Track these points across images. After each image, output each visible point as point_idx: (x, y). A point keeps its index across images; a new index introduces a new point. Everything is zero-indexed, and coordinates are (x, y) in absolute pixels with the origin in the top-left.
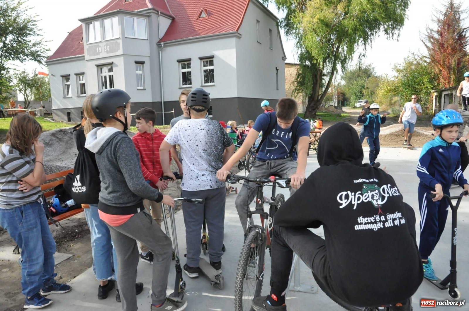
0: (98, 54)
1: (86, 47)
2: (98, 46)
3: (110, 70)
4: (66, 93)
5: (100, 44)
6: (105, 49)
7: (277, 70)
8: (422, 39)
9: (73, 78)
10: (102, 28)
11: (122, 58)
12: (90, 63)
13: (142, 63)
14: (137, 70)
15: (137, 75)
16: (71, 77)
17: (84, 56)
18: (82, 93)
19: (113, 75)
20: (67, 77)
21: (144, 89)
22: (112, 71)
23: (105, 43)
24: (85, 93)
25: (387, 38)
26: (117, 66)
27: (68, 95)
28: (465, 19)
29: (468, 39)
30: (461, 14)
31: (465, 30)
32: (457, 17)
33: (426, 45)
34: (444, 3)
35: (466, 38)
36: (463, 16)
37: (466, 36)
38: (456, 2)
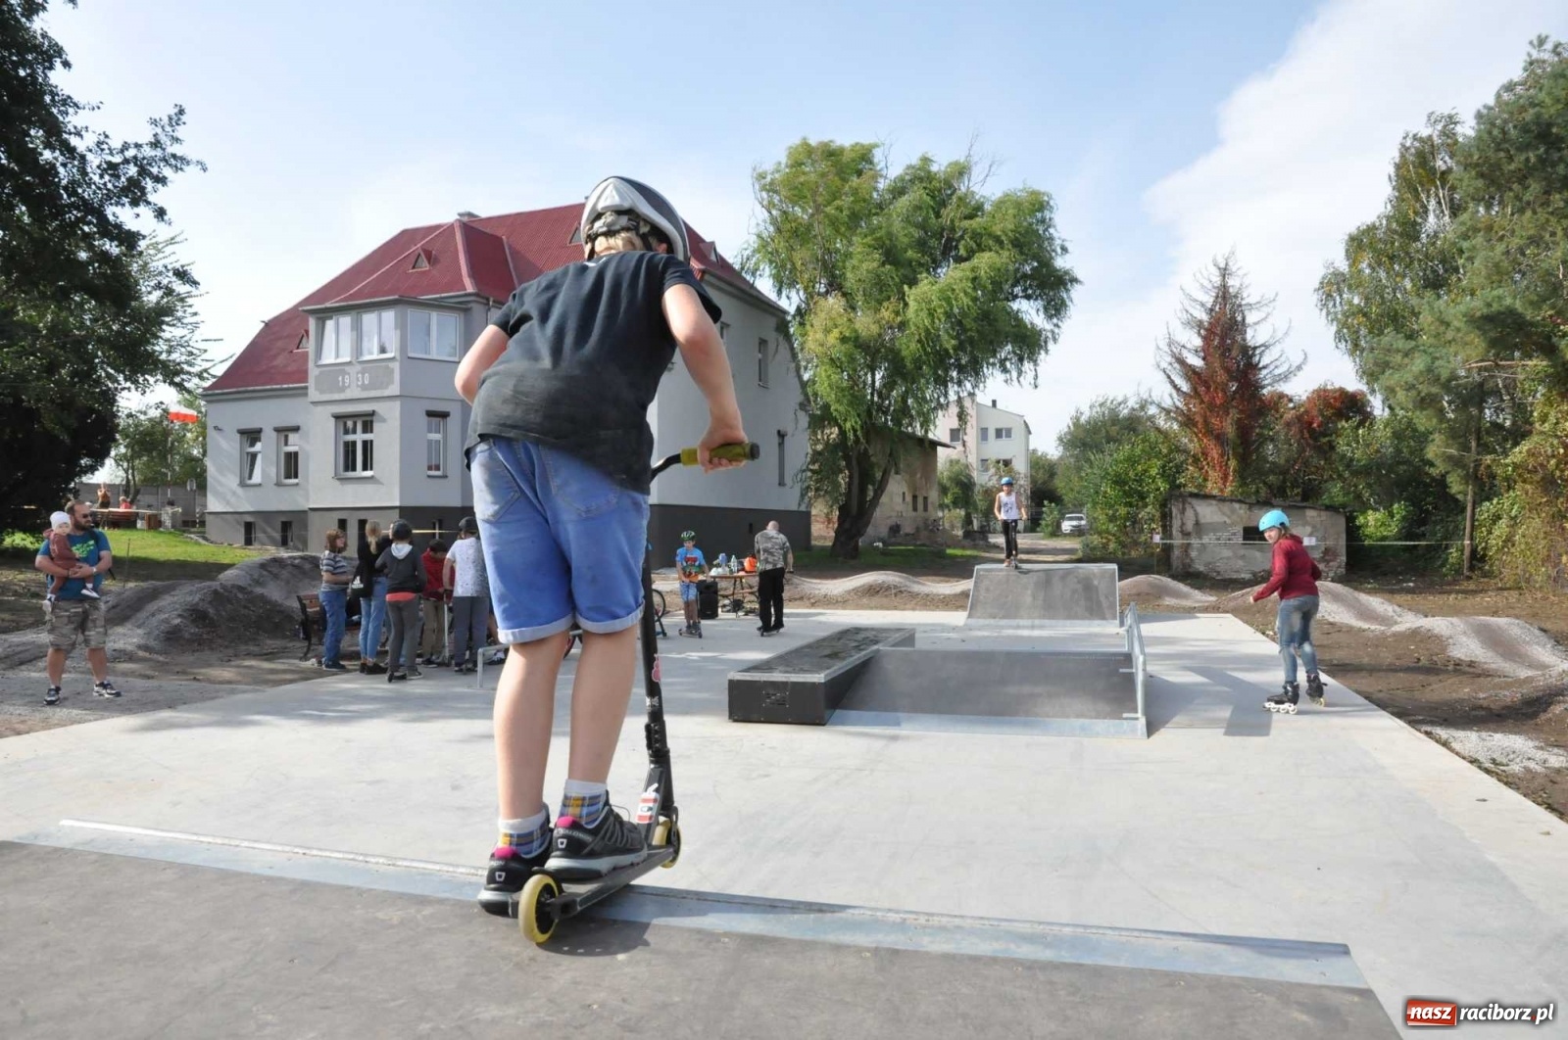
0: (343, 389)
1: (313, 372)
2: (344, 373)
3: (368, 427)
4: (247, 475)
5: (347, 368)
6: (358, 380)
7: (781, 435)
8: (1164, 365)
9: (269, 437)
10: (355, 333)
11: (397, 404)
12: (320, 409)
13: (444, 415)
14: (430, 431)
15: (430, 442)
16: (263, 436)
17: (306, 388)
18: (288, 476)
19: (372, 441)
20: (252, 435)
21: (445, 477)
22: (372, 432)
23: (359, 367)
24: (296, 477)
25: (1006, 381)
26: (384, 420)
27: (250, 477)
28: (1256, 324)
29: (1264, 372)
30: (1246, 313)
31: (1257, 352)
32: (1239, 318)
33: (1172, 382)
34: (1206, 283)
35: (1260, 369)
36: (1251, 318)
37: (1261, 365)
38: (1233, 283)
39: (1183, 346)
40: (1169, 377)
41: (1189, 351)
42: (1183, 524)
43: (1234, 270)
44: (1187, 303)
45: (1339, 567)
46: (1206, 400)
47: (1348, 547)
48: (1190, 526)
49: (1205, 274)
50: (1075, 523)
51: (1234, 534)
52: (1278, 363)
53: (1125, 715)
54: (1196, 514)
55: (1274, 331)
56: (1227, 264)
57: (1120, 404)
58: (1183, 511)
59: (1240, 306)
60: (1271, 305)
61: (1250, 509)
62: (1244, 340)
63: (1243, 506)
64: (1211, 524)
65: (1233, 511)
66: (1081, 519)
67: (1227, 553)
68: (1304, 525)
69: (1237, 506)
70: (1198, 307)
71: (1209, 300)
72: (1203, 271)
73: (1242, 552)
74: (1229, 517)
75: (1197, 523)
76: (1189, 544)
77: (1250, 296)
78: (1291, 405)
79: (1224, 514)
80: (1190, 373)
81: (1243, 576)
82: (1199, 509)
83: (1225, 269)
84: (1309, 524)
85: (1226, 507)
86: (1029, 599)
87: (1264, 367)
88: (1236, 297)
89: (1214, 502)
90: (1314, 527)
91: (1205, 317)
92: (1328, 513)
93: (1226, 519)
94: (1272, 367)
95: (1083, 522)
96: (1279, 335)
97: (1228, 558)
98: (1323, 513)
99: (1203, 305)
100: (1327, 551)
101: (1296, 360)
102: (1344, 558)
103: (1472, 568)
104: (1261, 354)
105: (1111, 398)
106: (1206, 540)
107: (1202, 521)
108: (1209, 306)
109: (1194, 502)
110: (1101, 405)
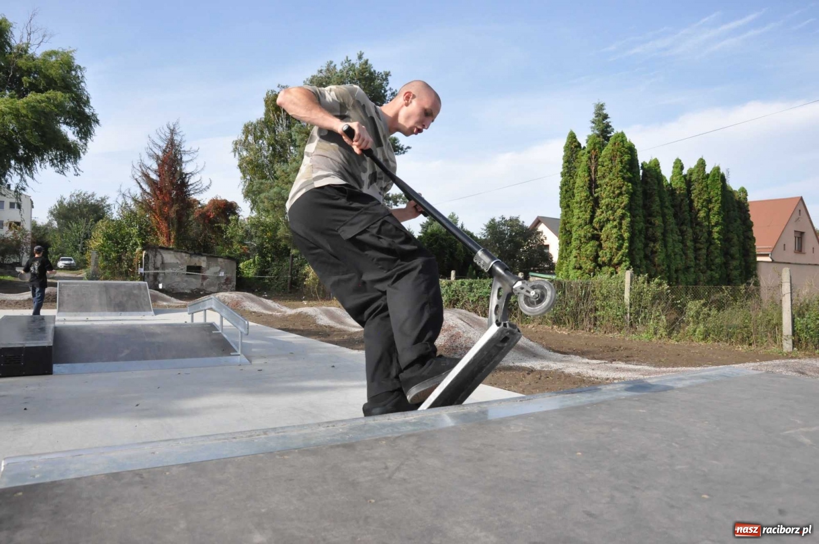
28: (187, 162)
29: (191, 187)
30: (183, 155)
31: (187, 176)
32: (179, 157)
33: (141, 187)
34: (163, 136)
35: (189, 185)
36: (185, 158)
37: (189, 183)
38: (177, 138)
39: (148, 168)
40: (139, 183)
41: (152, 170)
42: (155, 263)
43: (178, 131)
44: (151, 146)
45: (233, 287)
46: (160, 198)
47: (237, 277)
48: (159, 264)
49: (163, 132)
50: (67, 262)
51: (182, 269)
52: (198, 183)
53: (232, 354)
54: (162, 258)
55: (197, 166)
56: (174, 128)
57: (89, 196)
58: (155, 256)
59: (180, 151)
60: (196, 153)
61: (190, 256)
62: (181, 169)
63: (187, 255)
64: (171, 263)
65: (182, 257)
66: (71, 260)
67: (178, 279)
68: (217, 266)
69: (184, 254)
70: (158, 148)
71: (163, 145)
72: (161, 129)
73: (186, 279)
74: (179, 260)
75: (163, 263)
76: (158, 273)
77: (185, 147)
78: (200, 206)
79: (177, 258)
80: (151, 182)
81: (186, 291)
82: (164, 256)
83: (173, 130)
84: (219, 265)
85: (178, 255)
86: (97, 301)
87: (191, 185)
88: (178, 146)
89: (172, 252)
90: (221, 267)
91: (160, 154)
92: (229, 260)
93: (179, 262)
94: (195, 185)
95: (73, 262)
96: (199, 169)
97: (179, 282)
98: (226, 260)
99: (160, 147)
100: (227, 279)
101: (206, 183)
102: (235, 283)
103: (291, 288)
104: (189, 177)
105: (83, 192)
106: (167, 271)
107: (166, 261)
108: (164, 148)
109: (162, 251)
110: (77, 196)
